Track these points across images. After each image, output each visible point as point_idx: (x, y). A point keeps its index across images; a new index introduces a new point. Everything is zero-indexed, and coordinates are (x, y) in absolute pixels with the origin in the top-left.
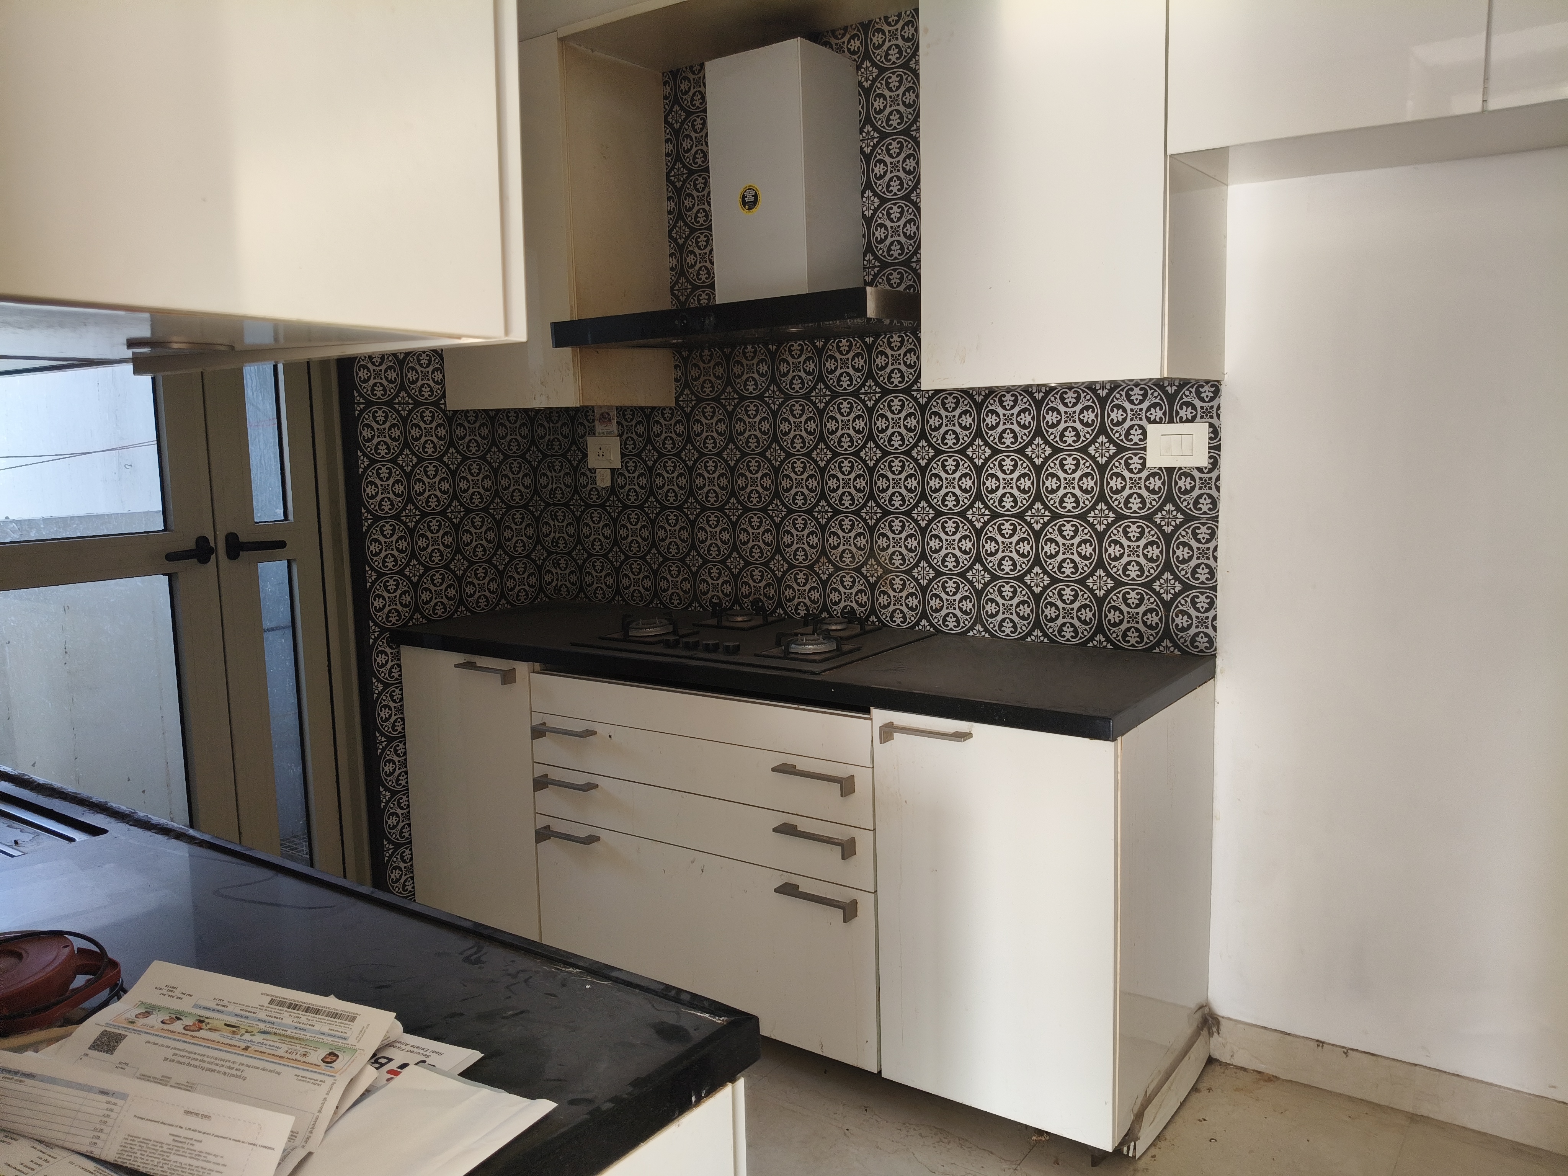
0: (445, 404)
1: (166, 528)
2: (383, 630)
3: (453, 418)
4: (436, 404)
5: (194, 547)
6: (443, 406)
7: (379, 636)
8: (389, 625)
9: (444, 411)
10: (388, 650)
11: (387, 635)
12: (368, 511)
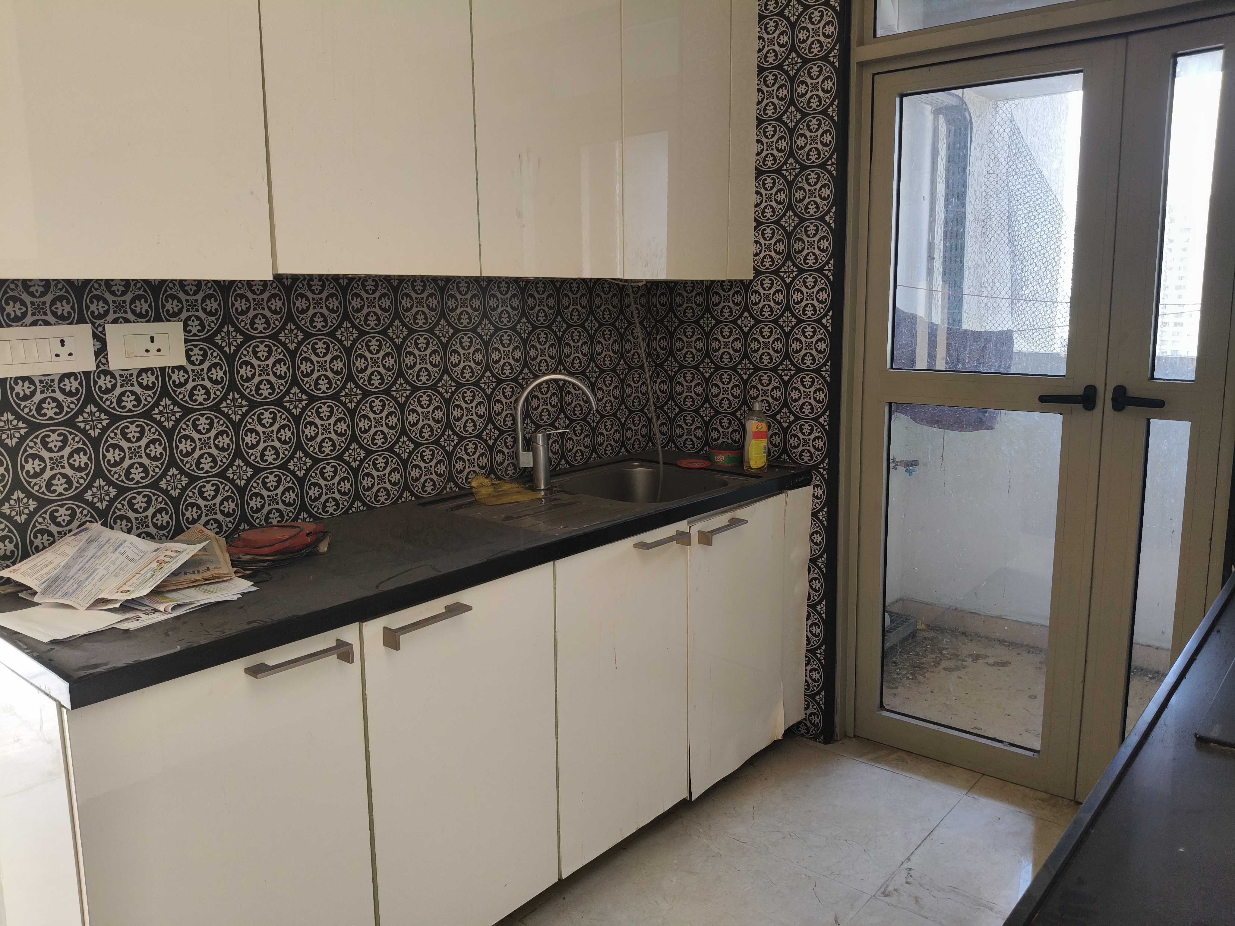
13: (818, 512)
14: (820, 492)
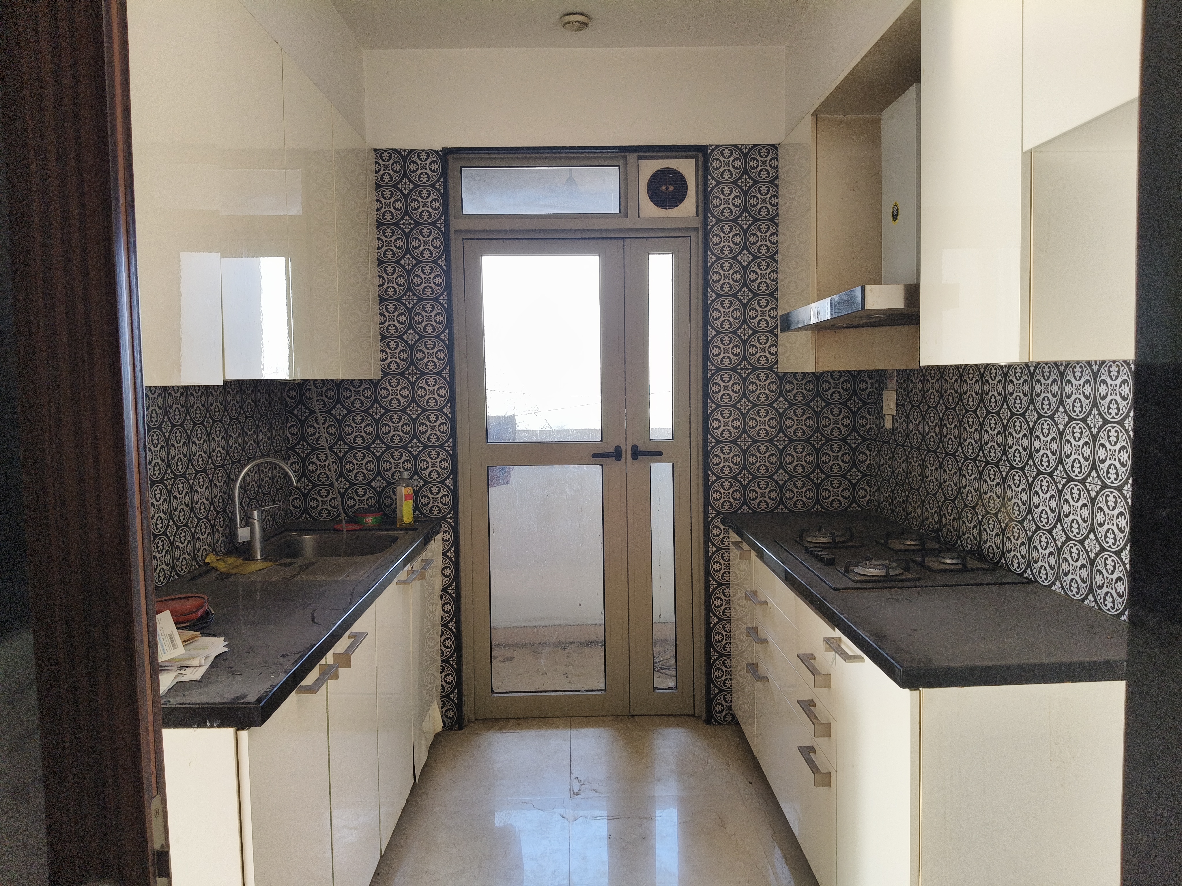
0: (777, 368)
1: (602, 441)
2: (718, 513)
3: (783, 378)
4: (771, 368)
5: (613, 451)
6: (776, 370)
7: (715, 517)
8: (723, 511)
9: (776, 373)
10: (722, 527)
11: (721, 516)
12: (713, 437)
13: (447, 551)
14: (449, 536)
